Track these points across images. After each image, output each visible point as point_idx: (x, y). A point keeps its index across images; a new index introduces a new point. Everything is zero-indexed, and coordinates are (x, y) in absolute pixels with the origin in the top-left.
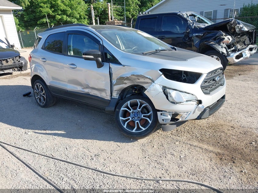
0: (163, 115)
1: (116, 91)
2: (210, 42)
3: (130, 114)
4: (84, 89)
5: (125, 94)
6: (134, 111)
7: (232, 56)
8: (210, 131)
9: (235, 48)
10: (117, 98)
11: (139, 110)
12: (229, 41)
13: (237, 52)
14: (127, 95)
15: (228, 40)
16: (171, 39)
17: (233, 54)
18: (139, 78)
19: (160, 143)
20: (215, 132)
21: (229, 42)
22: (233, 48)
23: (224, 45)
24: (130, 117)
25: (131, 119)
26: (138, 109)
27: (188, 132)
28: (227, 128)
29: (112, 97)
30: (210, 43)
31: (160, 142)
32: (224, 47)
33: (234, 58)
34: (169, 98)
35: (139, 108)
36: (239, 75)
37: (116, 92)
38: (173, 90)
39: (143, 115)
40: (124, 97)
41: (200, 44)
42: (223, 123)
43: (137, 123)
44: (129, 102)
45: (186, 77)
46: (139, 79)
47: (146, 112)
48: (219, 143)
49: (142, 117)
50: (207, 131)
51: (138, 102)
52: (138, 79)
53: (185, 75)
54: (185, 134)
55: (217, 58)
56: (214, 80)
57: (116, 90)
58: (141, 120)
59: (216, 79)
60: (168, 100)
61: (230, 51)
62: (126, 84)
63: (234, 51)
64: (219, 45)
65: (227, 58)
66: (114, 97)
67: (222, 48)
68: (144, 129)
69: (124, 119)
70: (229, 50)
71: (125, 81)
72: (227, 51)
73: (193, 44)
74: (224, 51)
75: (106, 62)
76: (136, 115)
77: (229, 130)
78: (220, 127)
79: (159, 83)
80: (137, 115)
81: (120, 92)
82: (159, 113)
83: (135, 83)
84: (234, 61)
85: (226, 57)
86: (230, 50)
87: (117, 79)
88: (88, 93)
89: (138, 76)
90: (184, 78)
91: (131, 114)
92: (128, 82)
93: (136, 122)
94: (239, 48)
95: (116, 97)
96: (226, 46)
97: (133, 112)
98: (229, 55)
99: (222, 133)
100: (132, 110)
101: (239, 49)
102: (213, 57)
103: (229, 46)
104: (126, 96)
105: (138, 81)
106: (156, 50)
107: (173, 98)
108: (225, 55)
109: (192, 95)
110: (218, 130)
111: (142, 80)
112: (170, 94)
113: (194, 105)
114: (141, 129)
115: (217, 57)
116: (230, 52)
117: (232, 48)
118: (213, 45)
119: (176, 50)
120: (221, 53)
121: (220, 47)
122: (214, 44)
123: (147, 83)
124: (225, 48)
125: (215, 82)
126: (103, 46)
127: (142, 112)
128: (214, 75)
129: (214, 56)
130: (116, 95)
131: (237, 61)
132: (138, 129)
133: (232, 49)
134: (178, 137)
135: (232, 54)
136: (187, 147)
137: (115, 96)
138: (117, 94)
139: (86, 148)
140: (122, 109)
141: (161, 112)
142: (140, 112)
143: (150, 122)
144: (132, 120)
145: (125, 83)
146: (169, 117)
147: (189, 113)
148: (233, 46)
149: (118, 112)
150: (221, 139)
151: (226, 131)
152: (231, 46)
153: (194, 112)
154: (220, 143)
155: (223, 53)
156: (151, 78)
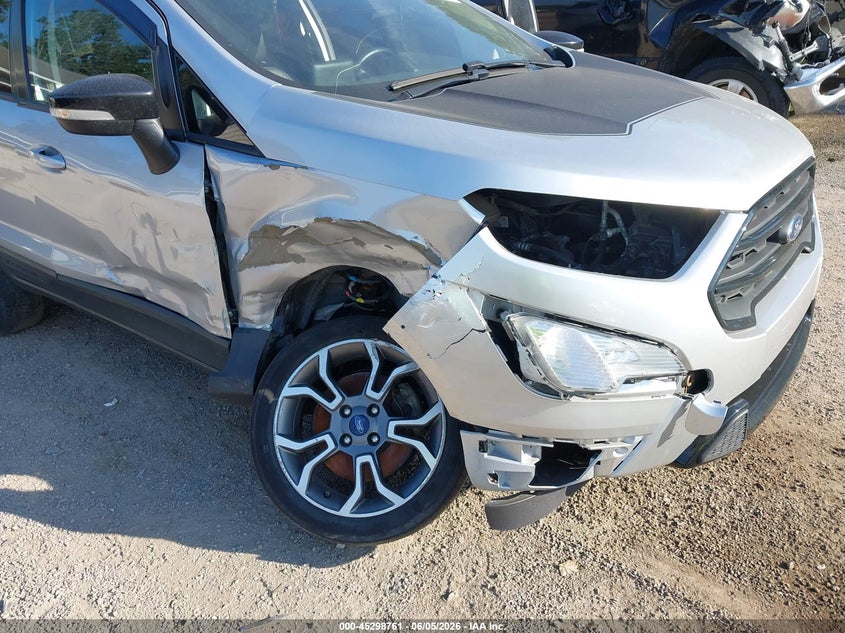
0: (490, 447)
1: (254, 293)
2: (720, 22)
3: (330, 415)
4: (119, 274)
5: (309, 304)
6: (352, 401)
7: (807, 82)
8: (730, 475)
9: (819, 45)
10: (268, 326)
11: (377, 396)
12: (797, 14)
13: (828, 61)
14: (318, 306)
15: (793, 8)
16: (554, 14)
17: (813, 70)
18: (361, 236)
19: (482, 570)
20: (758, 486)
21: (797, 18)
22: (814, 47)
23: (777, 35)
24: (327, 438)
25: (331, 446)
26: (369, 392)
27: (625, 489)
28: (815, 459)
29: (240, 325)
30: (719, 26)
31: (482, 560)
32: (776, 44)
33: (816, 88)
34: (525, 364)
35: (376, 388)
36: (831, 160)
37: (258, 298)
38: (547, 323)
39: (393, 424)
40: (304, 321)
41: (673, 29)
42: (793, 428)
43: (365, 466)
44: (322, 355)
45: (621, 228)
46: (362, 244)
47: (413, 401)
48: (785, 566)
49: (391, 434)
50: (717, 476)
51: (370, 353)
52: (354, 239)
53: (617, 217)
54: (610, 501)
55: (744, 89)
56: (776, 238)
57: (256, 288)
58: (383, 451)
59: (789, 231)
60: (515, 378)
61: (798, 61)
62: (303, 260)
63: (816, 59)
64: (758, 31)
65: (785, 88)
66: (249, 325)
67: (767, 44)
68: (398, 501)
69: (298, 446)
70: (794, 56)
71: (296, 248)
72: (785, 58)
73: (642, 30)
74: (775, 58)
75: (191, 141)
76: (360, 427)
77: (824, 471)
78: (781, 455)
79: (464, 281)
80: (366, 425)
81: (279, 300)
82: (469, 441)
83: (347, 257)
84: (813, 101)
85: (782, 85)
86: (798, 55)
87: (253, 236)
88: (139, 294)
89: (350, 225)
90: (610, 233)
91: (336, 418)
92: (307, 254)
93: (360, 460)
94: (836, 44)
95: (262, 321)
96: (782, 38)
97: (342, 408)
98: (793, 77)
99: (791, 494)
100: (338, 399)
101: (838, 49)
102: (724, 86)
103: (795, 40)
104: (313, 314)
105: (360, 250)
106: (465, 67)
107: (546, 370)
108: (777, 79)
109: (660, 345)
110: (771, 470)
111: (378, 249)
112: (528, 341)
113: (670, 396)
114: (383, 501)
115: (741, 86)
116: (798, 65)
117: (810, 44)
118: (732, 35)
119: (568, 63)
120: (762, 67)
121: (760, 40)
122: (735, 30)
123: (404, 265)
124: (780, 46)
125: (779, 245)
126: (172, 50)
127: (394, 408)
128: (775, 208)
129: (733, 83)
130: (258, 315)
131: (826, 100)
132: (371, 497)
133: (808, 51)
134: (572, 522)
135: (807, 73)
136: (618, 598)
137: (256, 318)
138: (263, 310)
139: (100, 601)
140: (288, 391)
141: (483, 437)
142: (380, 405)
143: (432, 462)
144: (340, 448)
145: (298, 259)
146: (528, 462)
147: (638, 439)
148: (813, 39)
149: (268, 410)
150: (792, 536)
151: (812, 479)
152: (806, 36)
153: (667, 435)
154: (792, 565)
155: (769, 68)
156: (421, 241)
